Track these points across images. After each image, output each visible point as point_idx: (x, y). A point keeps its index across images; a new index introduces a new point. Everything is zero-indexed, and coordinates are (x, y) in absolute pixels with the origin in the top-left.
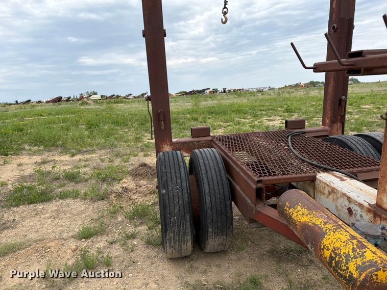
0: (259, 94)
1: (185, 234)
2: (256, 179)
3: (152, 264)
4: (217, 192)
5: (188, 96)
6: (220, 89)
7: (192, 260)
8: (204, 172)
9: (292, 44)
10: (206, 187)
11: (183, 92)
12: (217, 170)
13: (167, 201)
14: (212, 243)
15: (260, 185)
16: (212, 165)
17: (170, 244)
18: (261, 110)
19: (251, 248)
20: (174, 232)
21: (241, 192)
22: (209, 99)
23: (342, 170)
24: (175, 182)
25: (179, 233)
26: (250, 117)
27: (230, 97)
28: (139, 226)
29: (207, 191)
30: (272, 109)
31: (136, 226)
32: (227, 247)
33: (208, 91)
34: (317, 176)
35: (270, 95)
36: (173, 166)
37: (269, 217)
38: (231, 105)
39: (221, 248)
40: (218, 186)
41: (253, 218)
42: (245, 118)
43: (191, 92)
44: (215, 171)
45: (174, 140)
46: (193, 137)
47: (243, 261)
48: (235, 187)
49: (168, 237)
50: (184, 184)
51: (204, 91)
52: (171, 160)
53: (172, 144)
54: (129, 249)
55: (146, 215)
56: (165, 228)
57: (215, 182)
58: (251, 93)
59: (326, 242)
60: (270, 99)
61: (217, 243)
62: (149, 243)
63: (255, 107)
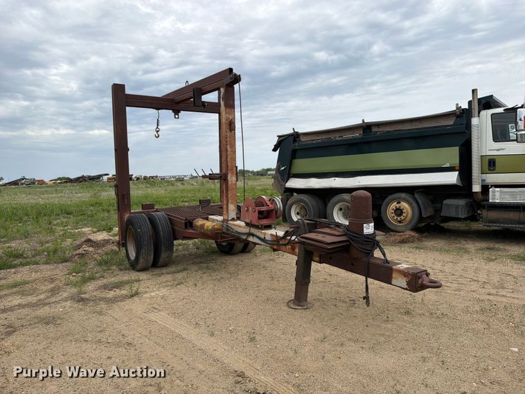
1: (150, 250)
5: (75, 184)
8: (158, 221)
11: (64, 178)
12: (165, 220)
16: (162, 218)
22: (110, 189)
24: (145, 226)
25: (147, 250)
27: (140, 186)
33: (105, 178)
36: (142, 219)
41: (184, 236)
46: (143, 210)
51: (99, 177)
53: (131, 213)
63: (176, 198)
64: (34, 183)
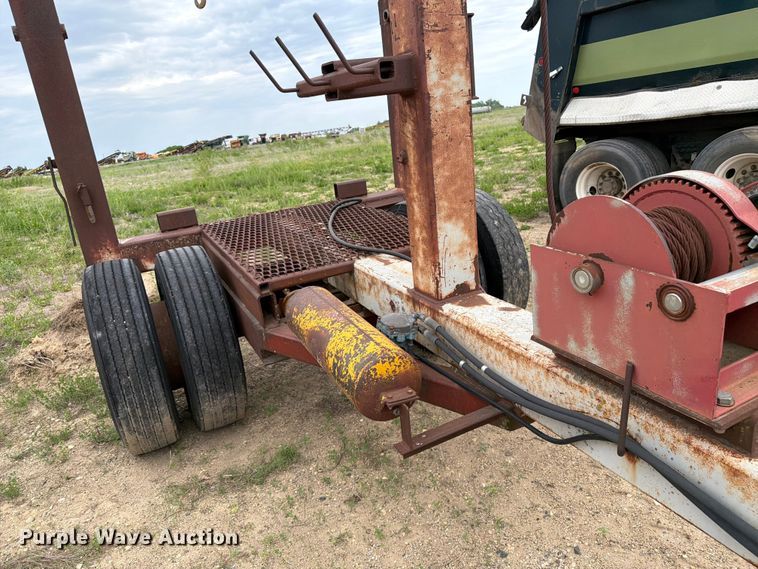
0: (332, 142)
1: (154, 403)
2: (258, 283)
3: (106, 472)
4: (205, 318)
5: (187, 155)
6: (254, 136)
7: (184, 448)
8: (176, 288)
9: (252, 53)
10: (183, 313)
11: (174, 148)
12: (201, 281)
13: (109, 351)
14: (211, 409)
15: (266, 292)
16: (190, 274)
17: (128, 425)
18: (332, 173)
19: (290, 406)
20: (131, 403)
21: (247, 312)
22: (232, 158)
23: (394, 251)
24: (119, 315)
25: (141, 404)
26: (312, 187)
27: (276, 150)
28: (77, 416)
29: (185, 321)
30: (352, 169)
31: (71, 418)
32: (241, 412)
33: (228, 142)
34: (355, 265)
35: (352, 142)
36: (113, 287)
37: (285, 339)
38: (277, 168)
39: (230, 415)
40: (206, 309)
41: (265, 348)
42: (301, 191)
43: (192, 145)
44: (198, 284)
45: (122, 242)
46: (163, 232)
47: (273, 429)
48: (239, 307)
49: (121, 415)
50: (139, 315)
51: (219, 141)
52: (109, 275)
53: (119, 249)
54: (57, 460)
55: (93, 395)
56: (113, 399)
57: (200, 304)
58: (316, 140)
59: (331, 347)
60: (351, 151)
61: (219, 408)
62: (99, 440)
63: (323, 167)
64: (134, 159)
